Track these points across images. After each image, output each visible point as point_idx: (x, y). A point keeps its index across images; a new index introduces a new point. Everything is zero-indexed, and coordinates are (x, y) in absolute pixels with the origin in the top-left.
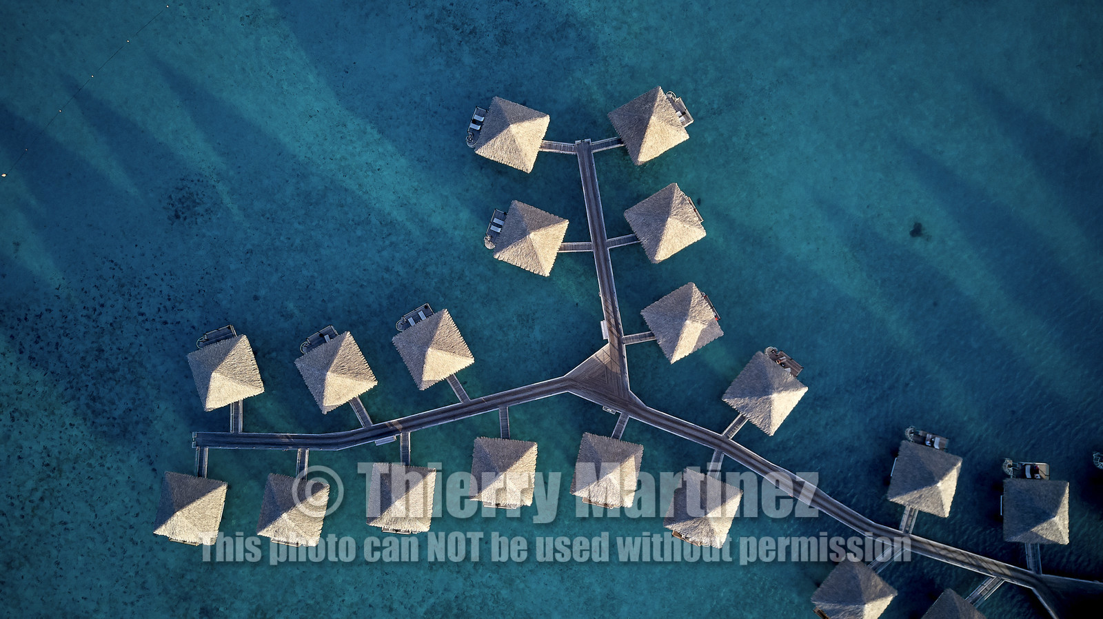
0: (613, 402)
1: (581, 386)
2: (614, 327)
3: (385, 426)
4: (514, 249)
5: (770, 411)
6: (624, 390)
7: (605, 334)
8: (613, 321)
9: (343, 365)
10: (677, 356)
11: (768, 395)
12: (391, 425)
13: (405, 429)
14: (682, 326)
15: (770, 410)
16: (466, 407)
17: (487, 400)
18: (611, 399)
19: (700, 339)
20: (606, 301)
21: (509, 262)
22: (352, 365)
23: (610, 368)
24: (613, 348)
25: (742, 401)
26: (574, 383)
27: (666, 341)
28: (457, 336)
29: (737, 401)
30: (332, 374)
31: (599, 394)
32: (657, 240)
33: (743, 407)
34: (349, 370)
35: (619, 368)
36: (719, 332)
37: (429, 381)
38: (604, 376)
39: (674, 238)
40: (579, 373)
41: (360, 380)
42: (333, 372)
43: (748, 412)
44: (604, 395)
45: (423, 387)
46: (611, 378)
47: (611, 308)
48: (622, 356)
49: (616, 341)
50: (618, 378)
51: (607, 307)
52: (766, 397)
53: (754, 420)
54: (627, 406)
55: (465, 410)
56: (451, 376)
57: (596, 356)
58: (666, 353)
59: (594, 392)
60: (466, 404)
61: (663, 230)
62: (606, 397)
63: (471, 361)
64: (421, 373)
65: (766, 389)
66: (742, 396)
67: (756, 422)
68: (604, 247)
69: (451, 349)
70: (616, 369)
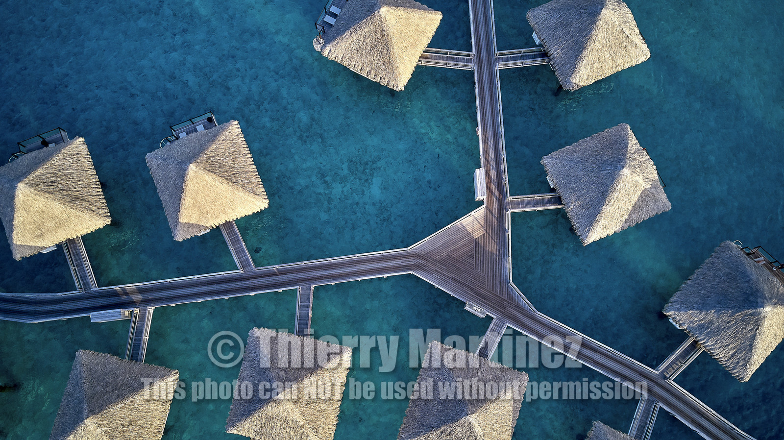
0: (481, 298)
1: (434, 268)
2: (496, 185)
3: (115, 294)
4: (354, 37)
5: (753, 338)
6: (501, 283)
7: (481, 194)
8: (493, 174)
9: (53, 179)
10: (594, 235)
11: (756, 307)
12: (125, 293)
13: (147, 302)
14: (614, 179)
15: (755, 335)
16: (247, 279)
17: (282, 272)
18: (479, 294)
19: (637, 208)
20: (485, 142)
21: (345, 63)
22: (71, 184)
23: (482, 243)
24: (490, 216)
25: (702, 316)
26: (424, 260)
27: (582, 206)
28: (247, 162)
29: (691, 315)
30: (27, 190)
31: (462, 284)
32: (578, 48)
33: (701, 328)
34: (62, 190)
35: (496, 247)
36: (664, 202)
37: (190, 225)
38: (471, 256)
39: (605, 49)
40: (431, 248)
41: (80, 209)
42: (30, 185)
43: (709, 336)
44: (469, 287)
45: (180, 236)
46: (483, 262)
47: (492, 155)
48: (503, 231)
49: (496, 205)
50: (493, 262)
51: (486, 152)
52: (750, 311)
53: (718, 351)
54: (505, 308)
55: (245, 284)
56: (228, 224)
57: (461, 224)
58: (577, 226)
59: (452, 278)
60: (247, 275)
61: (591, 30)
62: (472, 289)
63: (261, 204)
64: (177, 210)
65: (751, 298)
66: (704, 306)
67: (721, 355)
68: (491, 65)
69: (231, 176)
70: (492, 247)
